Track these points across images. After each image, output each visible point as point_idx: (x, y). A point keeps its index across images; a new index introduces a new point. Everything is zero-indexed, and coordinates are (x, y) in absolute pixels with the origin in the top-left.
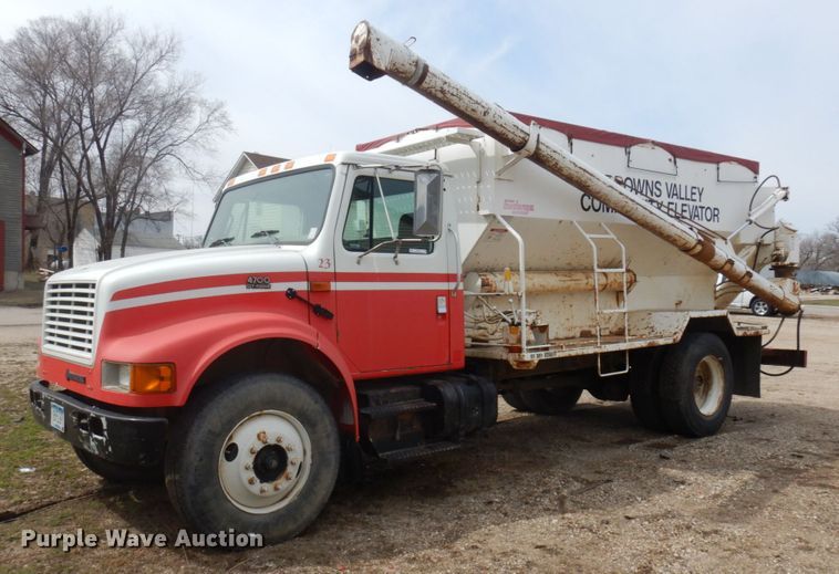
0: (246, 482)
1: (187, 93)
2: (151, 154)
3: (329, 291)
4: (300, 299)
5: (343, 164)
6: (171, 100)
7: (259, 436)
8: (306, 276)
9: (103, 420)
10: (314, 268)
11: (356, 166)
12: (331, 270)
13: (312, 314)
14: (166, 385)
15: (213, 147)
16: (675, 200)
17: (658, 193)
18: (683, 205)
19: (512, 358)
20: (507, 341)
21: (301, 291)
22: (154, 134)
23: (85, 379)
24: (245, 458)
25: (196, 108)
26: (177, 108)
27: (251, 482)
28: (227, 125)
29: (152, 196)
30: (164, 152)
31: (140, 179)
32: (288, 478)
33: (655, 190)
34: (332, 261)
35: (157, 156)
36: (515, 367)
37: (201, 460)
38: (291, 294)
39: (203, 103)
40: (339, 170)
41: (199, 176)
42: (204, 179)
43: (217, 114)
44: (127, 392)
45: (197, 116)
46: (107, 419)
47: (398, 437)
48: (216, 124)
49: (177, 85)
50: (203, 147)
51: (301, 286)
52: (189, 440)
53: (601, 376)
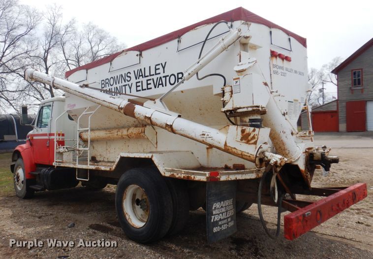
3: (33, 139)
16: (141, 79)
17: (129, 79)
18: (147, 80)
33: (127, 78)
53: (77, 179)
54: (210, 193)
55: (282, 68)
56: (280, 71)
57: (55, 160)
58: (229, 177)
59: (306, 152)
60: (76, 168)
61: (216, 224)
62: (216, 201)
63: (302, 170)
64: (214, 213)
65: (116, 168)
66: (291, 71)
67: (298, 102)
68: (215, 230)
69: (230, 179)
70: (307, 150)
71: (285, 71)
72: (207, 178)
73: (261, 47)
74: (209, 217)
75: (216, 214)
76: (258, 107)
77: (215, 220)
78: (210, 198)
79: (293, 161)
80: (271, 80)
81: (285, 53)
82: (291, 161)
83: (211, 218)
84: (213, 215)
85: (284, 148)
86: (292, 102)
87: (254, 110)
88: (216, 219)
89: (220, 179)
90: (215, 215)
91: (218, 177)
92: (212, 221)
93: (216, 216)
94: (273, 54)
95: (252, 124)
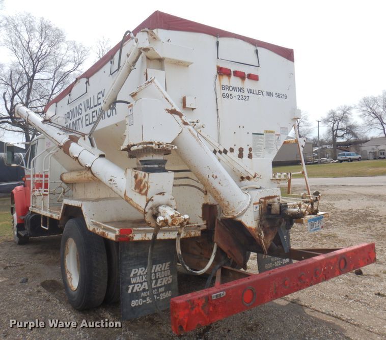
18: (92, 112)
33: (79, 111)
53: (42, 226)
54: (124, 255)
55: (241, 90)
56: (235, 94)
57: (31, 205)
58: (145, 236)
59: (260, 202)
60: (41, 215)
61: (136, 295)
62: (135, 266)
63: (251, 229)
64: (133, 281)
65: (61, 217)
66: (260, 93)
67: (274, 135)
68: (134, 303)
69: (147, 239)
70: (263, 200)
71: (246, 94)
72: (116, 236)
73: (192, 63)
74: (124, 287)
75: (136, 283)
76: (151, 143)
77: (134, 291)
78: (125, 263)
79: (236, 215)
80: (217, 107)
81: (247, 70)
82: (233, 216)
83: (128, 288)
84: (131, 284)
85: (220, 197)
86: (263, 134)
87: (144, 149)
88: (136, 289)
89: (133, 238)
90: (134, 284)
91: (131, 235)
92: (130, 291)
93: (136, 285)
94: (222, 72)
95: (147, 168)
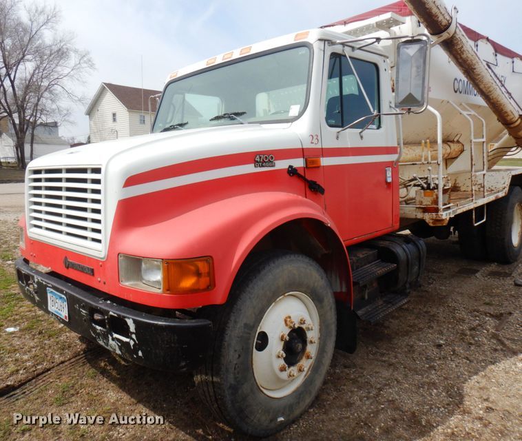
0: (277, 371)
1: (65, 44)
2: (45, 83)
3: (319, 167)
4: (299, 176)
5: (320, 40)
6: (55, 48)
7: (286, 321)
8: (301, 153)
9: (130, 322)
10: (307, 145)
11: (331, 43)
12: (319, 146)
13: (307, 189)
14: (204, 281)
15: (84, 80)
19: (428, 217)
20: (421, 203)
21: (300, 168)
22: (46, 72)
23: (93, 270)
24: (275, 346)
25: (72, 54)
26: (61, 54)
27: (282, 369)
28: (92, 66)
29: (48, 111)
30: (53, 83)
31: (39, 100)
32: (308, 357)
34: (319, 138)
35: (49, 85)
36: (431, 225)
37: (239, 356)
38: (292, 171)
39: (76, 51)
40: (317, 46)
41: (76, 99)
42: (80, 100)
43: (85, 59)
44: (160, 291)
45: (73, 60)
46: (135, 321)
47: (366, 297)
48: (85, 65)
49: (59, 39)
50: (78, 80)
51: (299, 163)
52: (227, 338)
